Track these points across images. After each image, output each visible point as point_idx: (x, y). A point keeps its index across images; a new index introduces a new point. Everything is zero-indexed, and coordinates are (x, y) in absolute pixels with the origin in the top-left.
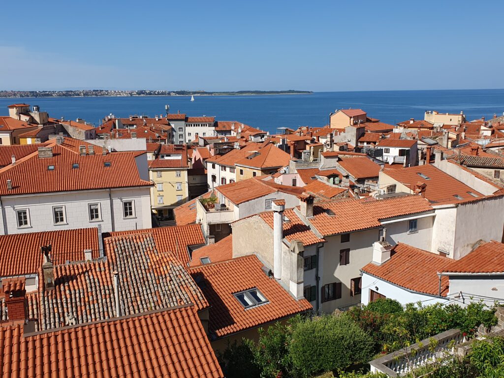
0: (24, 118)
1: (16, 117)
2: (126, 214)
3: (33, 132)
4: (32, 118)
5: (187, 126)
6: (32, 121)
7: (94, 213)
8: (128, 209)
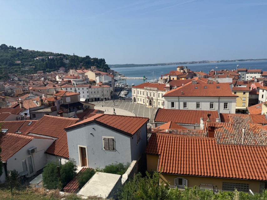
0: (182, 71)
1: (179, 71)
2: (225, 108)
3: (185, 76)
4: (184, 71)
5: (247, 73)
6: (184, 72)
7: (211, 106)
8: (226, 106)
